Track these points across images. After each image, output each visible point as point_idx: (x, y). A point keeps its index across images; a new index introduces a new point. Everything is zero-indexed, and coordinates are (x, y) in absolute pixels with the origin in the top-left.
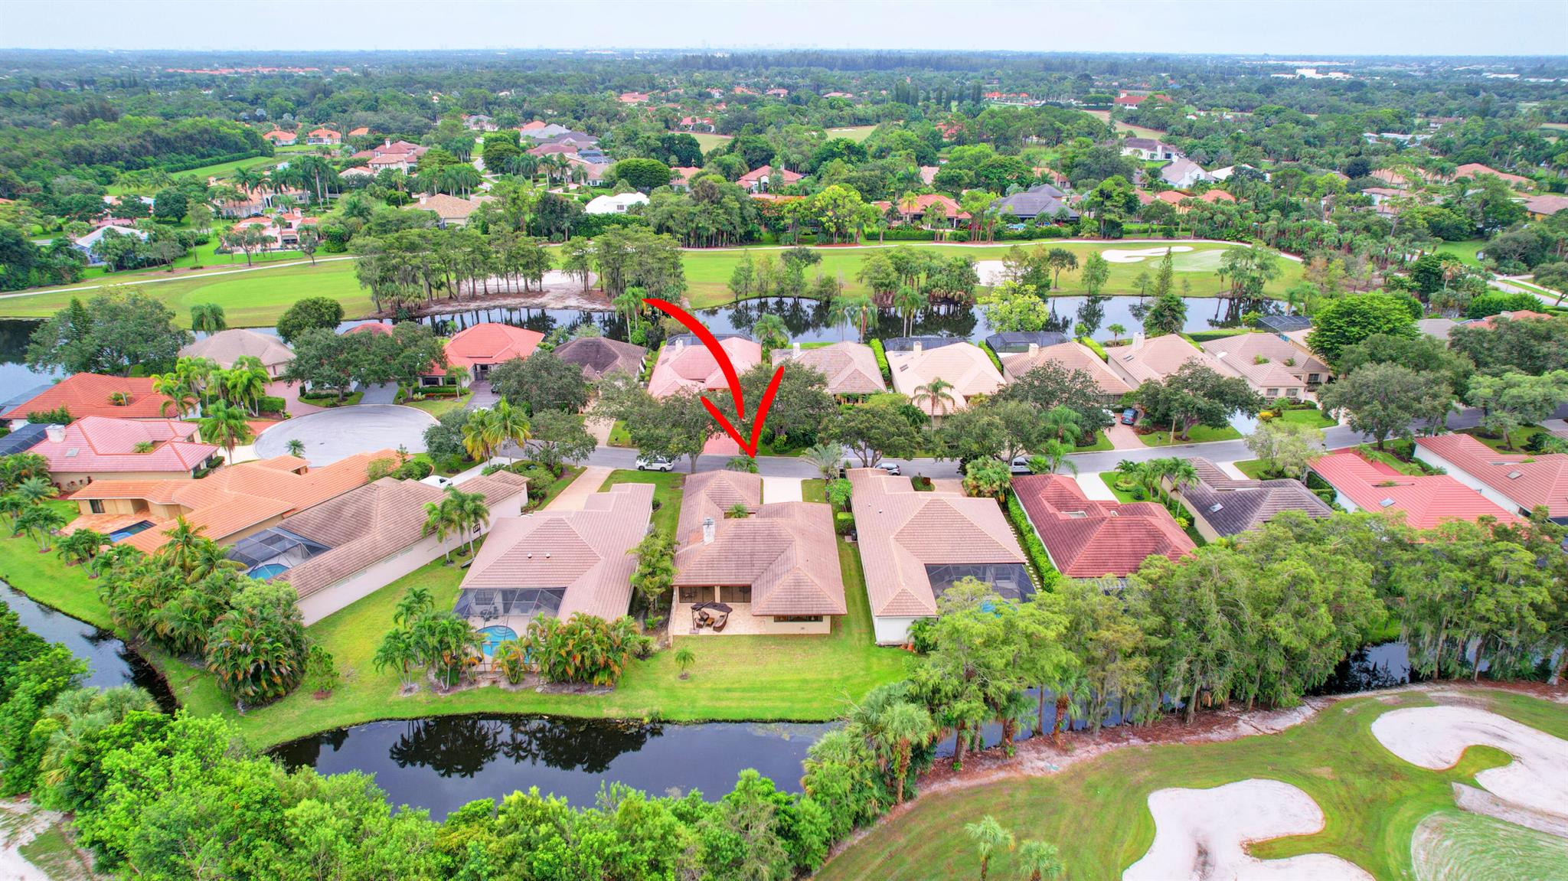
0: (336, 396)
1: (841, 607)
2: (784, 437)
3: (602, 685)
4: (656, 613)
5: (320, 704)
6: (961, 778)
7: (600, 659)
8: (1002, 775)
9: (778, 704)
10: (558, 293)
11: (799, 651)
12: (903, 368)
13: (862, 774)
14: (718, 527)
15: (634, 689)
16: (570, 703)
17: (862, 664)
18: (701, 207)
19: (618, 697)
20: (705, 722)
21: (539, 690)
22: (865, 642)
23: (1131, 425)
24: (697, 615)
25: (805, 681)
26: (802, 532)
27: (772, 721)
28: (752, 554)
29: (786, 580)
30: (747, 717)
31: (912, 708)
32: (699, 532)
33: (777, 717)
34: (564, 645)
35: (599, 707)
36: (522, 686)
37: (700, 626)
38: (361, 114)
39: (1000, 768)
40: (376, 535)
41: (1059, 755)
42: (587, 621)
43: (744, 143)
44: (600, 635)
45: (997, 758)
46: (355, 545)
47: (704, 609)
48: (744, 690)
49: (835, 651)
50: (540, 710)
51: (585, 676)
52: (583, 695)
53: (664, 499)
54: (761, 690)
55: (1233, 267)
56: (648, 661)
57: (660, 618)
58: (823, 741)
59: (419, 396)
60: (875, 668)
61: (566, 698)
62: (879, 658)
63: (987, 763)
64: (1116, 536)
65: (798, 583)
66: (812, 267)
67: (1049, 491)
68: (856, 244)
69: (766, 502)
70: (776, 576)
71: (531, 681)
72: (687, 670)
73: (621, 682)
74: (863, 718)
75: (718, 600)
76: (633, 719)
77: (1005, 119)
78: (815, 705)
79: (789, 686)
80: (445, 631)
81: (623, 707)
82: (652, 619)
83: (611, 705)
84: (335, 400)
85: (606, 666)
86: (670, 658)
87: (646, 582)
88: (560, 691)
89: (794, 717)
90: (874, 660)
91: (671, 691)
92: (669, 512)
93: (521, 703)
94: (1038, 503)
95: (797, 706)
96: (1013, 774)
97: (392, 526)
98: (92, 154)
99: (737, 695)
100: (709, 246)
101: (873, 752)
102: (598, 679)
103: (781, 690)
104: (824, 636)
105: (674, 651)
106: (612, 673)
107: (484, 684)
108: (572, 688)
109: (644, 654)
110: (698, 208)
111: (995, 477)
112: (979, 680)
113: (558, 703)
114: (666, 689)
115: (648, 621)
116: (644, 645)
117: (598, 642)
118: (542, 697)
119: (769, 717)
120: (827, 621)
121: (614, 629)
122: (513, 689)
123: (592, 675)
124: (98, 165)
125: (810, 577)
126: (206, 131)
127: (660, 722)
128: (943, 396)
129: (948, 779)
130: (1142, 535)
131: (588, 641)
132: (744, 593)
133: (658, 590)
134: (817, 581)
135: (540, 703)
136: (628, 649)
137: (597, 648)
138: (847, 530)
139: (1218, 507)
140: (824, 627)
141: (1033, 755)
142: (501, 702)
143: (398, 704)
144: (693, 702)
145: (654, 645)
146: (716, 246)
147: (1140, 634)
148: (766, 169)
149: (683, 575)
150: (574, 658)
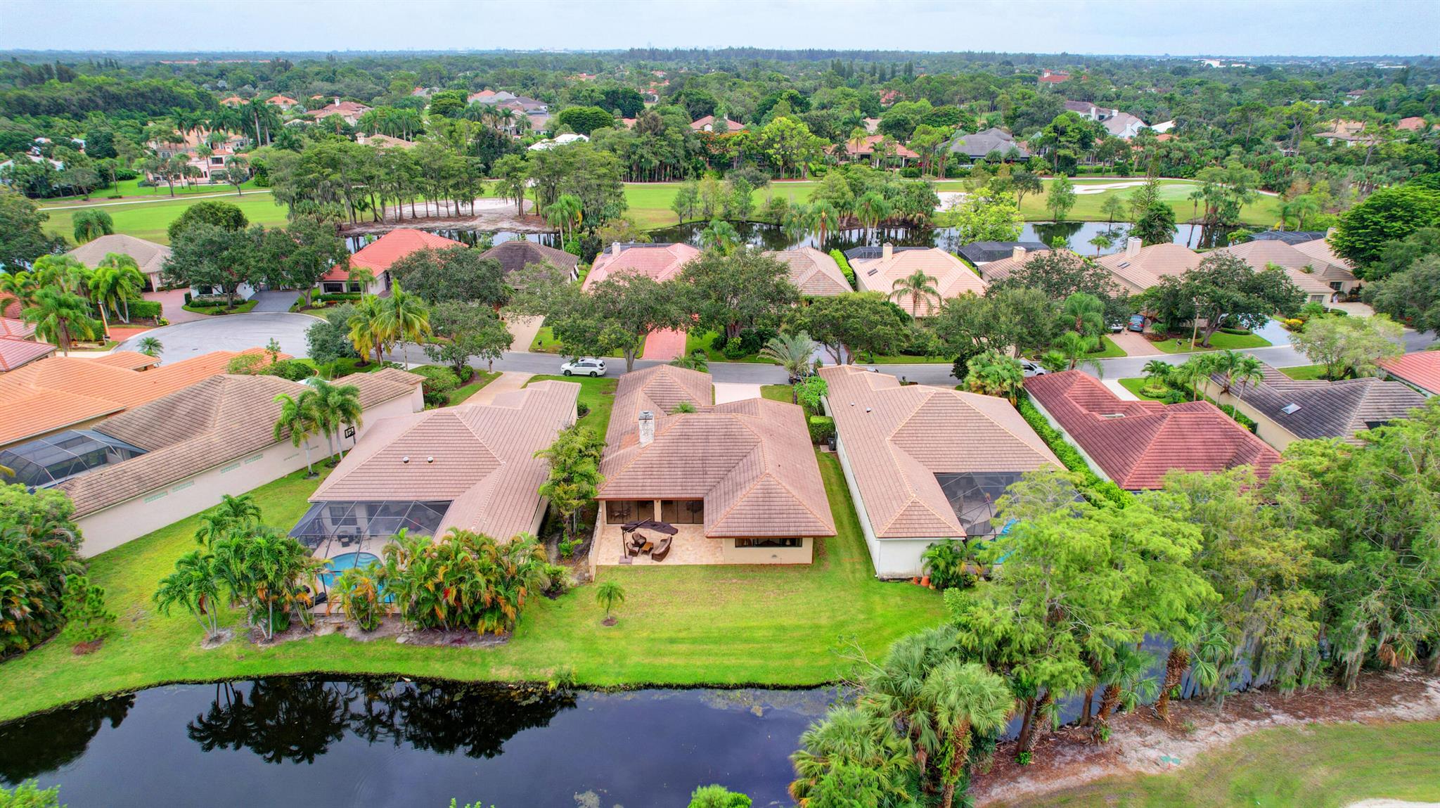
0: (225, 304)
1: (827, 526)
2: (738, 340)
3: (490, 633)
4: (573, 536)
5: (82, 660)
6: (1034, 777)
7: (486, 596)
8: (1095, 772)
9: (745, 660)
10: (490, 217)
11: (770, 586)
12: (871, 273)
13: (892, 779)
14: (658, 426)
15: (537, 639)
16: (443, 659)
17: (859, 605)
18: (644, 138)
19: (513, 651)
20: (639, 688)
21: (401, 640)
22: (861, 575)
23: (1140, 332)
24: (629, 537)
25: (783, 629)
26: (770, 433)
27: (736, 687)
28: (704, 459)
29: (752, 490)
30: (699, 680)
31: (975, 670)
32: (634, 432)
33: (744, 680)
34: (433, 574)
35: (484, 665)
36: (377, 635)
37: (633, 553)
38: (317, 84)
39: (1090, 760)
40: (213, 436)
41: (1174, 739)
42: (468, 540)
43: (687, 95)
44: (486, 559)
45: (1081, 743)
46: (181, 448)
47: (639, 531)
48: (694, 641)
49: (820, 587)
50: (399, 668)
51: (466, 619)
52: (463, 648)
53: (592, 403)
54: (717, 641)
55: (1207, 191)
56: (560, 600)
57: (579, 541)
58: (826, 725)
59: (319, 303)
60: (879, 610)
61: (438, 652)
62: (883, 597)
63: (1069, 753)
64: (1183, 437)
65: (768, 494)
66: (761, 190)
67: (1076, 389)
68: (804, 178)
69: (718, 402)
70: (738, 486)
71: (391, 626)
72: (612, 613)
73: (519, 630)
74: (890, 687)
75: (658, 518)
76: (532, 683)
77: (942, 84)
78: (799, 662)
79: (759, 634)
80: (257, 553)
81: (520, 665)
82: (568, 543)
83: (501, 663)
84: (223, 308)
85: (494, 606)
86: (589, 595)
87: (559, 490)
88: (431, 643)
89: (768, 681)
90: (877, 598)
91: (589, 642)
92: (598, 420)
93: (374, 659)
94: (1065, 403)
95: (773, 664)
96: (1112, 770)
97: (237, 426)
98: (37, 105)
99: (683, 647)
100: (652, 179)
101: (907, 742)
102: (485, 624)
103: (747, 641)
104: (805, 566)
105: (596, 587)
106: (504, 616)
107: (325, 631)
108: (448, 637)
109: (555, 590)
110: (641, 140)
111: (1005, 374)
112: (1071, 625)
113: (427, 658)
114: (584, 640)
115: (562, 545)
116: (555, 577)
117: (484, 571)
118: (404, 651)
119: (732, 680)
120: (808, 546)
121: (508, 552)
122: (365, 639)
123: (475, 618)
124: (44, 116)
125: (784, 486)
126: (159, 90)
127: (572, 687)
128: (928, 290)
129: (1014, 779)
130: (1217, 436)
131: (469, 568)
132: (694, 510)
133: (575, 503)
134: (794, 492)
135: (401, 658)
136: (527, 581)
137: (480, 578)
138: (824, 437)
139: (1292, 408)
140: (803, 554)
141: (1135, 739)
142: (345, 657)
143: (196, 659)
144: (621, 658)
145: (569, 577)
146: (659, 180)
147: (1308, 557)
148: (709, 119)
149: (611, 486)
150: (446, 593)
